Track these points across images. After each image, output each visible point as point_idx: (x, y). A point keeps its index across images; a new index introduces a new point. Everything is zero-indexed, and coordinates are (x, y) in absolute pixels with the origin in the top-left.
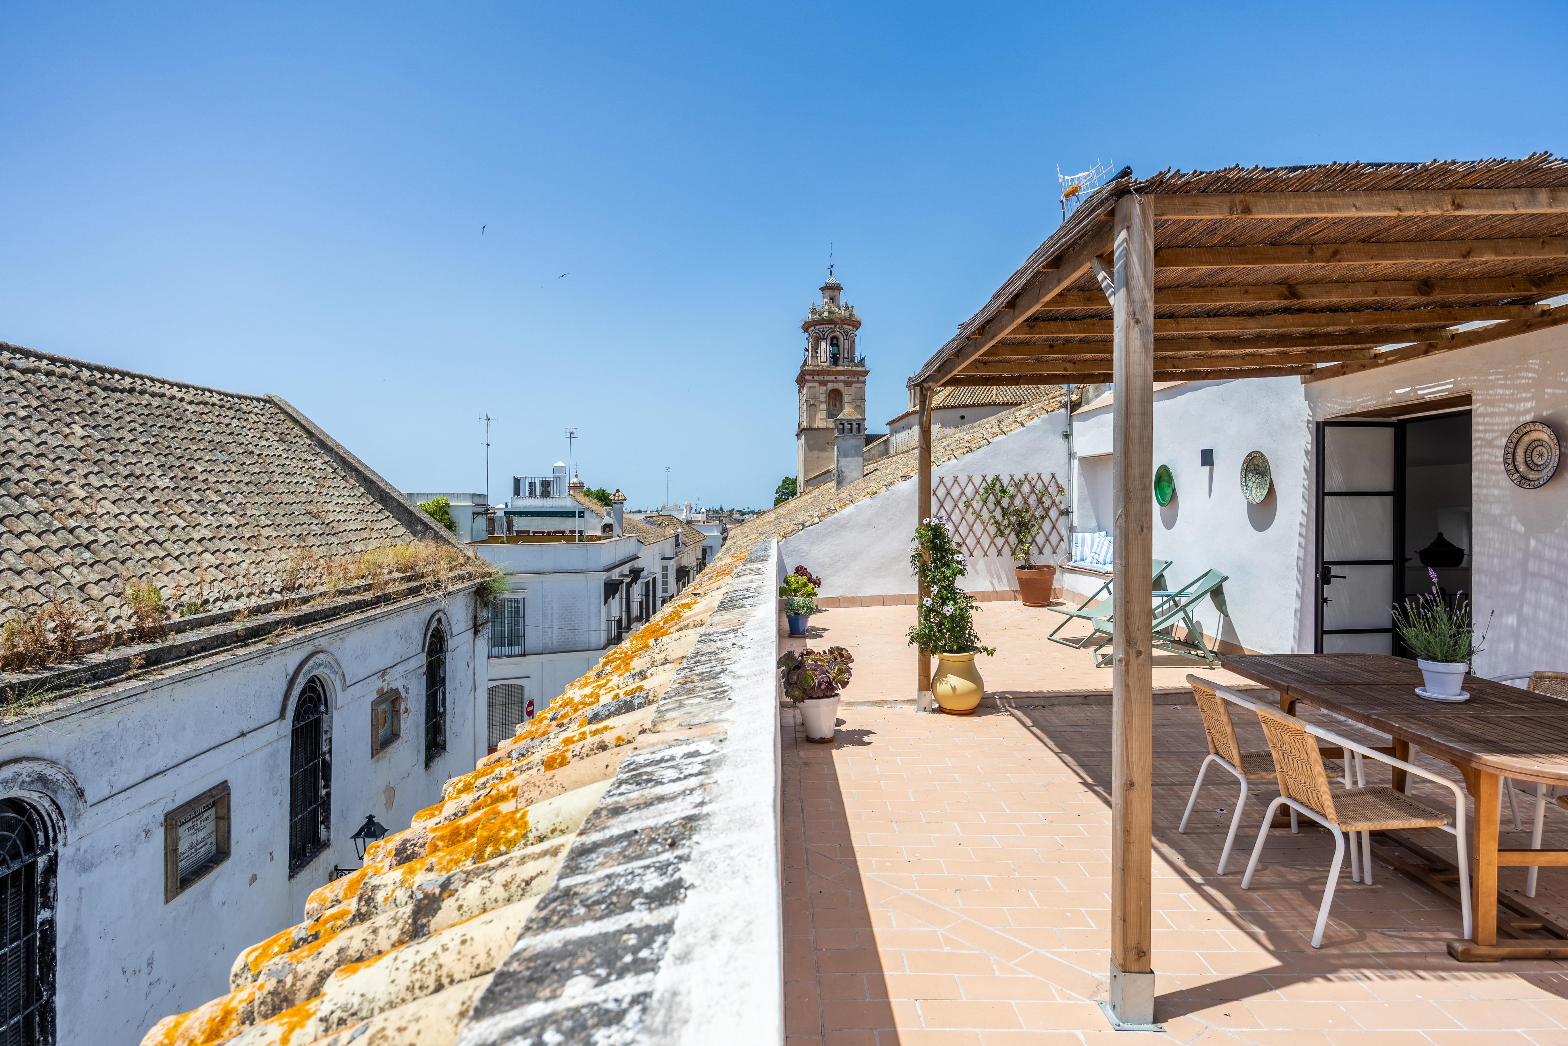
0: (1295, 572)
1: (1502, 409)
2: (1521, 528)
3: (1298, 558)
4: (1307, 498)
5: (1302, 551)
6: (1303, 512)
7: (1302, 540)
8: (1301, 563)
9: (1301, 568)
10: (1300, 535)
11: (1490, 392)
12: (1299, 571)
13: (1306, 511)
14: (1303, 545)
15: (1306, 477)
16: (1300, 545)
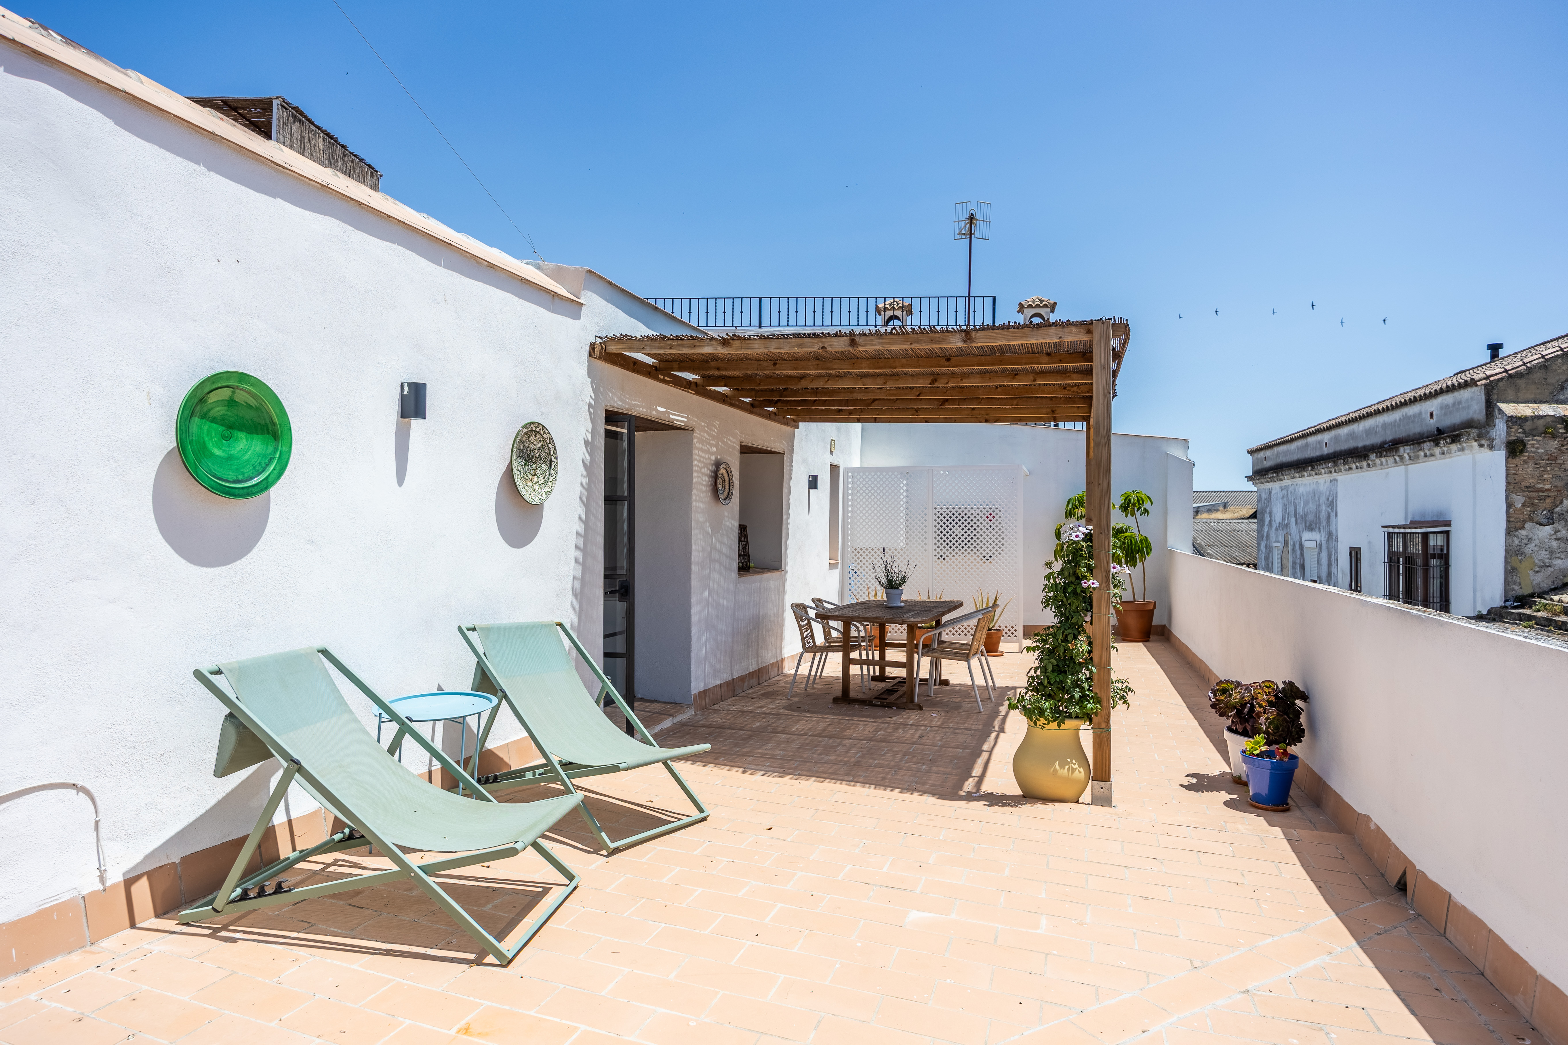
0: (570, 597)
1: (704, 447)
2: (710, 530)
3: (574, 578)
4: (585, 500)
5: (579, 568)
6: (580, 518)
7: (579, 554)
8: (578, 584)
9: (578, 591)
10: (577, 547)
11: (702, 434)
12: (575, 595)
13: (583, 517)
14: (581, 560)
15: (585, 473)
16: (576, 560)
